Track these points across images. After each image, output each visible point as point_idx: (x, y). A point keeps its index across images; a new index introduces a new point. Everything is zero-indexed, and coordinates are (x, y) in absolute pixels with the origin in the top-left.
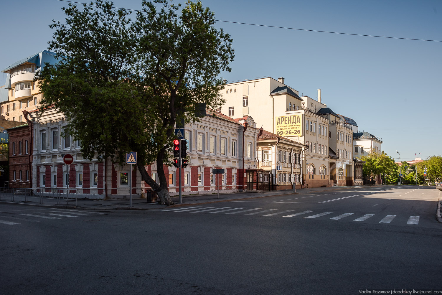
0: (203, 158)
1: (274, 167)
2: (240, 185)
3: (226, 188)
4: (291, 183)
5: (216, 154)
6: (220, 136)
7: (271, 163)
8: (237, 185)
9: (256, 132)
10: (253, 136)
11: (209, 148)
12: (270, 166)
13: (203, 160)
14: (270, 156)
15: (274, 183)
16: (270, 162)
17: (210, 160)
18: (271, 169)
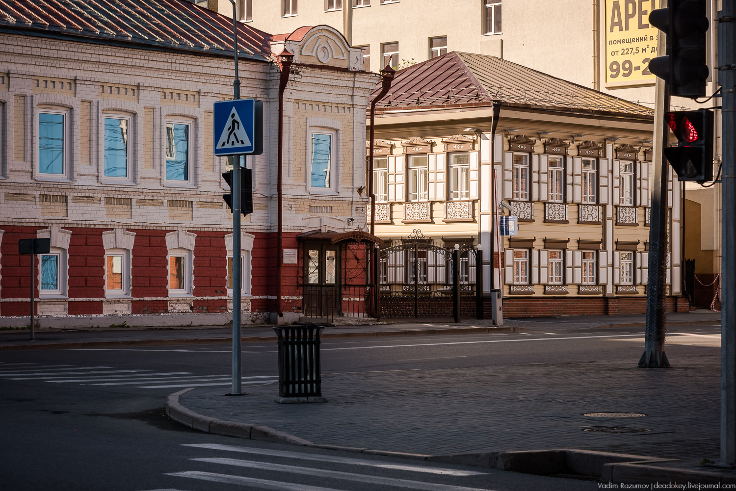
0: (66, 196)
1: (485, 225)
2: (270, 297)
3: (192, 308)
4: (600, 289)
5: (135, 180)
6: (158, 111)
7: (477, 205)
8: (253, 294)
9: (357, 84)
10: (347, 100)
11: (98, 159)
12: (473, 216)
13: (66, 202)
14: (474, 175)
15: (486, 289)
16: (474, 202)
17: (103, 202)
18: (477, 233)
